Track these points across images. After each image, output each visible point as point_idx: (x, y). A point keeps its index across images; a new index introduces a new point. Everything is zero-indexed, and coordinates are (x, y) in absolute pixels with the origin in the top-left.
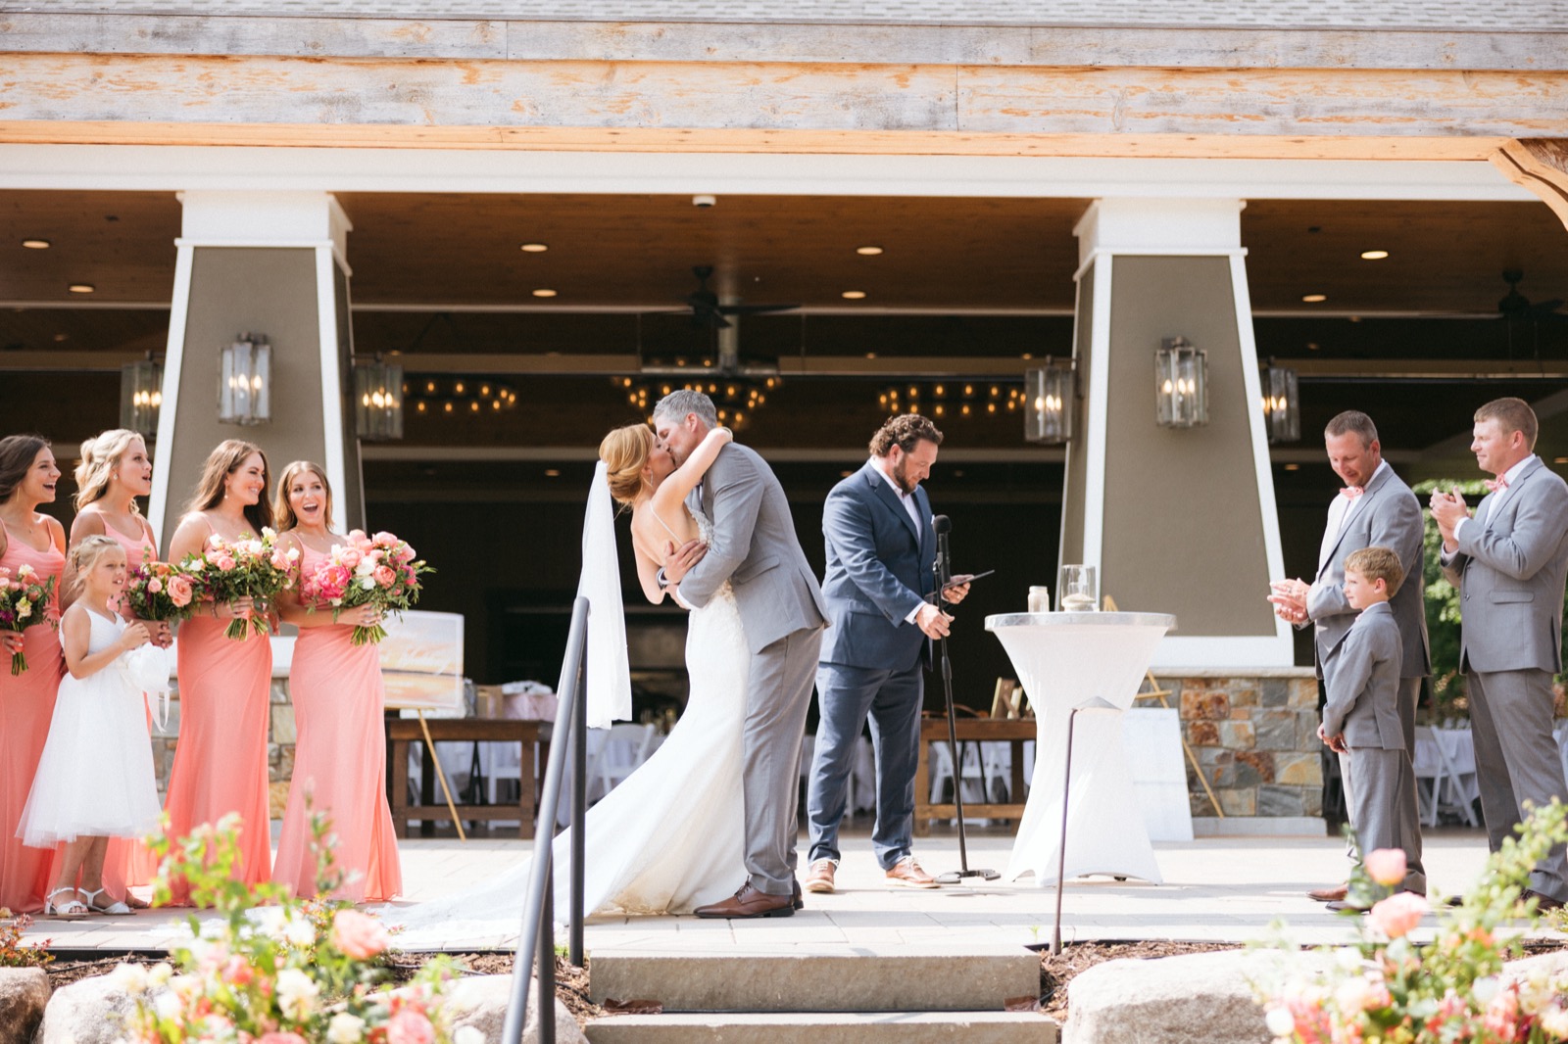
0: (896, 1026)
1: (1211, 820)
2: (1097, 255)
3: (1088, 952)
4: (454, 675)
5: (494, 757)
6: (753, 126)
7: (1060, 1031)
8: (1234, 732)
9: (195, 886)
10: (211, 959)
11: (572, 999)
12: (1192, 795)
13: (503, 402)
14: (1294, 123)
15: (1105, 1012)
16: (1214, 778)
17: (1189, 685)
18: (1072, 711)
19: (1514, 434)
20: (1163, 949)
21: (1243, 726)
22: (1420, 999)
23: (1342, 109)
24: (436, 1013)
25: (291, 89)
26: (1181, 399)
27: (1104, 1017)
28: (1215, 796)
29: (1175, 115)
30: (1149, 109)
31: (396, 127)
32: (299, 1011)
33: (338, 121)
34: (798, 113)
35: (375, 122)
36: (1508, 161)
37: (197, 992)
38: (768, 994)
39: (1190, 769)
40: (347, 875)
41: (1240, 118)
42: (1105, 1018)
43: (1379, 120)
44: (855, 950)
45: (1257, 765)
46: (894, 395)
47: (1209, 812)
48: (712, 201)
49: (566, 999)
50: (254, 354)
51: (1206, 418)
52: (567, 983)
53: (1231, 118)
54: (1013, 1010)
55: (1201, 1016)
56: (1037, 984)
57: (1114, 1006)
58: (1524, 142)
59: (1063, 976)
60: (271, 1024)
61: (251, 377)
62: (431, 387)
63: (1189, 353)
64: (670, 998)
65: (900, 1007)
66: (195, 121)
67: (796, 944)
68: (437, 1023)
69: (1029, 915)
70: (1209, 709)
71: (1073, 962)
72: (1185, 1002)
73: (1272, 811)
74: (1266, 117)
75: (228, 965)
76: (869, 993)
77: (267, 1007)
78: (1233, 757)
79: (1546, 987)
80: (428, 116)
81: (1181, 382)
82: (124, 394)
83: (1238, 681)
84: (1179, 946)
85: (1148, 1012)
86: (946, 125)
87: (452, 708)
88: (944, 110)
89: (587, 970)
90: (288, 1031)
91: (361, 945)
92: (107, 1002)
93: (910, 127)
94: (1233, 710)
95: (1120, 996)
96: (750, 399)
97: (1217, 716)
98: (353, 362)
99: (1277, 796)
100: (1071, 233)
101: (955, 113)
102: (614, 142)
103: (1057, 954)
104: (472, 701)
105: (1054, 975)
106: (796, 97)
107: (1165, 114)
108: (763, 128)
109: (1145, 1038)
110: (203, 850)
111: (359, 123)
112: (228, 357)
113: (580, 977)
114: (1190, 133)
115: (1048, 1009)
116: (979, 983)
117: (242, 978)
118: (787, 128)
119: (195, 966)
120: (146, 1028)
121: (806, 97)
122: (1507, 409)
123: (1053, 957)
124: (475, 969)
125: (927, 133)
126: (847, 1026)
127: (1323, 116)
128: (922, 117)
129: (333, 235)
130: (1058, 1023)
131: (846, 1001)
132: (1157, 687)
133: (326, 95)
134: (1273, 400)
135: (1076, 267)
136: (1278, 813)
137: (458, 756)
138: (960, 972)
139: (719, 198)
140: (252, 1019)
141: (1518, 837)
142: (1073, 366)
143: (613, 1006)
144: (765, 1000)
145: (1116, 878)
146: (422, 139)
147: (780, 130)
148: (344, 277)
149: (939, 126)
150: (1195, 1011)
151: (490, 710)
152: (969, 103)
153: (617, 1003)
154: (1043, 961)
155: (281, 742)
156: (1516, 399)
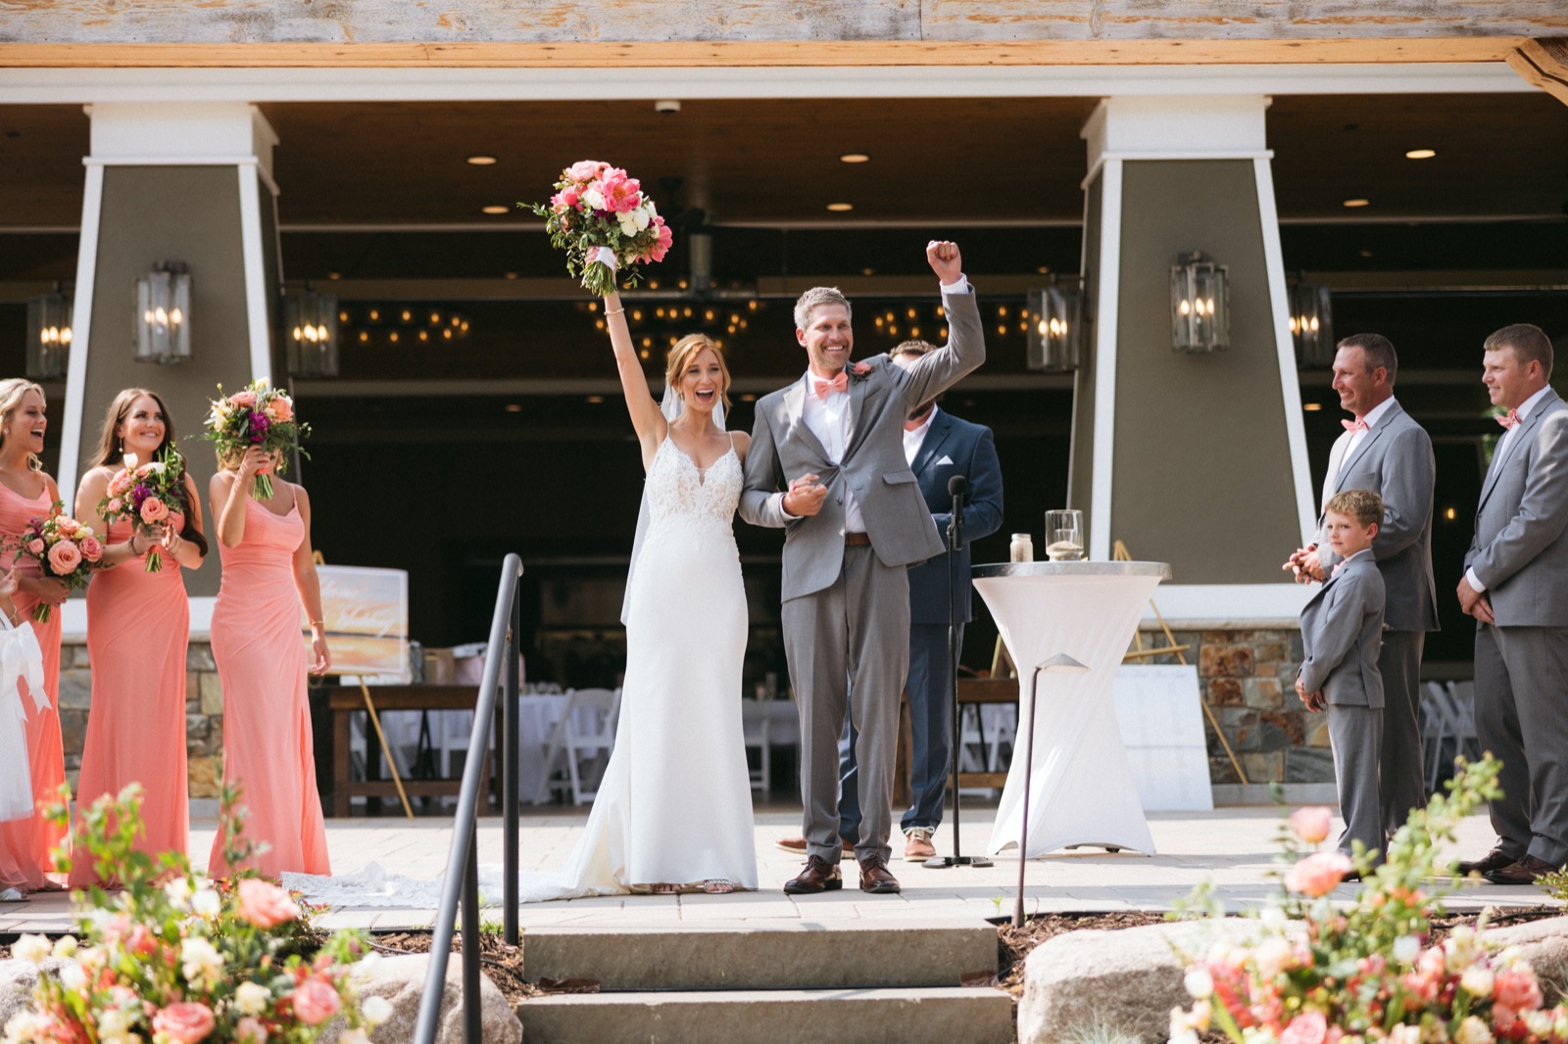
0: (844, 1003)
1: (1234, 787)
2: (1105, 160)
3: (1052, 924)
4: (397, 637)
5: (446, 727)
6: (698, 39)
7: (1016, 1006)
8: (1257, 691)
9: (98, 858)
10: (113, 928)
11: (505, 979)
12: (1213, 760)
13: (455, 330)
14: (1289, 25)
15: (1061, 986)
16: (1237, 741)
17: (1209, 639)
18: (1035, 670)
19: (1531, 364)
20: (1131, 920)
21: (1270, 683)
22: (1342, 959)
23: (1341, 9)
24: (343, 983)
25: (198, 6)
26: (1198, 321)
27: (1060, 990)
28: (1238, 761)
29: (1159, 19)
30: (1130, 13)
31: (315, 45)
32: (205, 981)
33: (250, 40)
34: (748, 23)
35: (290, 40)
36: (1526, 62)
37: (101, 961)
38: (711, 972)
39: (1210, 732)
40: (257, 847)
41: (1230, 21)
42: (1061, 992)
43: (1382, 21)
44: (804, 924)
45: (1285, 726)
46: (890, 317)
47: (1232, 778)
48: (676, 106)
49: (498, 978)
50: (172, 285)
51: (1226, 341)
52: (501, 963)
53: (1219, 20)
54: (970, 985)
55: (1162, 989)
56: (995, 957)
57: (1070, 979)
58: (1543, 42)
59: (1024, 949)
60: (178, 993)
61: (169, 310)
62: (374, 315)
63: (1208, 269)
64: (609, 977)
65: (850, 984)
66: (95, 42)
67: (744, 919)
68: (344, 993)
69: (1000, 888)
70: (1232, 665)
71: (1035, 935)
72: (1145, 974)
73: (1302, 776)
74: (1258, 19)
75: (131, 935)
76: (818, 970)
77: (172, 977)
78: (1259, 717)
79: (1472, 945)
80: (347, 32)
81: (1199, 304)
82: (30, 330)
83: (1263, 633)
84: (1149, 917)
85: (1107, 985)
86: (908, 34)
87: (396, 674)
88: (906, 18)
89: (520, 948)
90: (193, 1001)
91: (266, 914)
92: (18, 985)
93: (869, 37)
94: (1258, 666)
95: (1076, 969)
96: (731, 323)
97: (1241, 673)
98: (283, 291)
99: (1307, 760)
100: (1078, 133)
101: (918, 21)
102: (549, 58)
103: (1019, 927)
104: (419, 665)
105: (1014, 948)
106: (746, 6)
107: (1147, 18)
108: (709, 40)
109: (1102, 1012)
110: (106, 820)
111: (272, 42)
112: (143, 289)
113: (515, 956)
114: (1174, 38)
115: (1006, 984)
116: (934, 957)
117: (144, 947)
118: (736, 39)
119: (99, 937)
120: (50, 1000)
121: (756, 6)
122: (1522, 336)
123: (1015, 930)
124: (405, 949)
125: (888, 43)
126: (792, 1002)
127: (1320, 17)
128: (882, 25)
129: (257, 151)
130: (1014, 998)
131: (793, 978)
132: (1173, 642)
133: (237, 12)
134: (1304, 319)
135: (1084, 172)
136: (1309, 780)
137: (408, 726)
138: (913, 947)
139: (684, 103)
140: (156, 988)
141: (1446, 794)
142: (1082, 284)
143: (549, 986)
144: (708, 978)
145: (1108, 849)
146: (342, 57)
147: (729, 42)
148: (271, 196)
149: (901, 35)
150: (1156, 983)
151: (440, 675)
152: (934, 9)
153: (553, 982)
154: (1005, 934)
155: (211, 713)
156: (1530, 325)
